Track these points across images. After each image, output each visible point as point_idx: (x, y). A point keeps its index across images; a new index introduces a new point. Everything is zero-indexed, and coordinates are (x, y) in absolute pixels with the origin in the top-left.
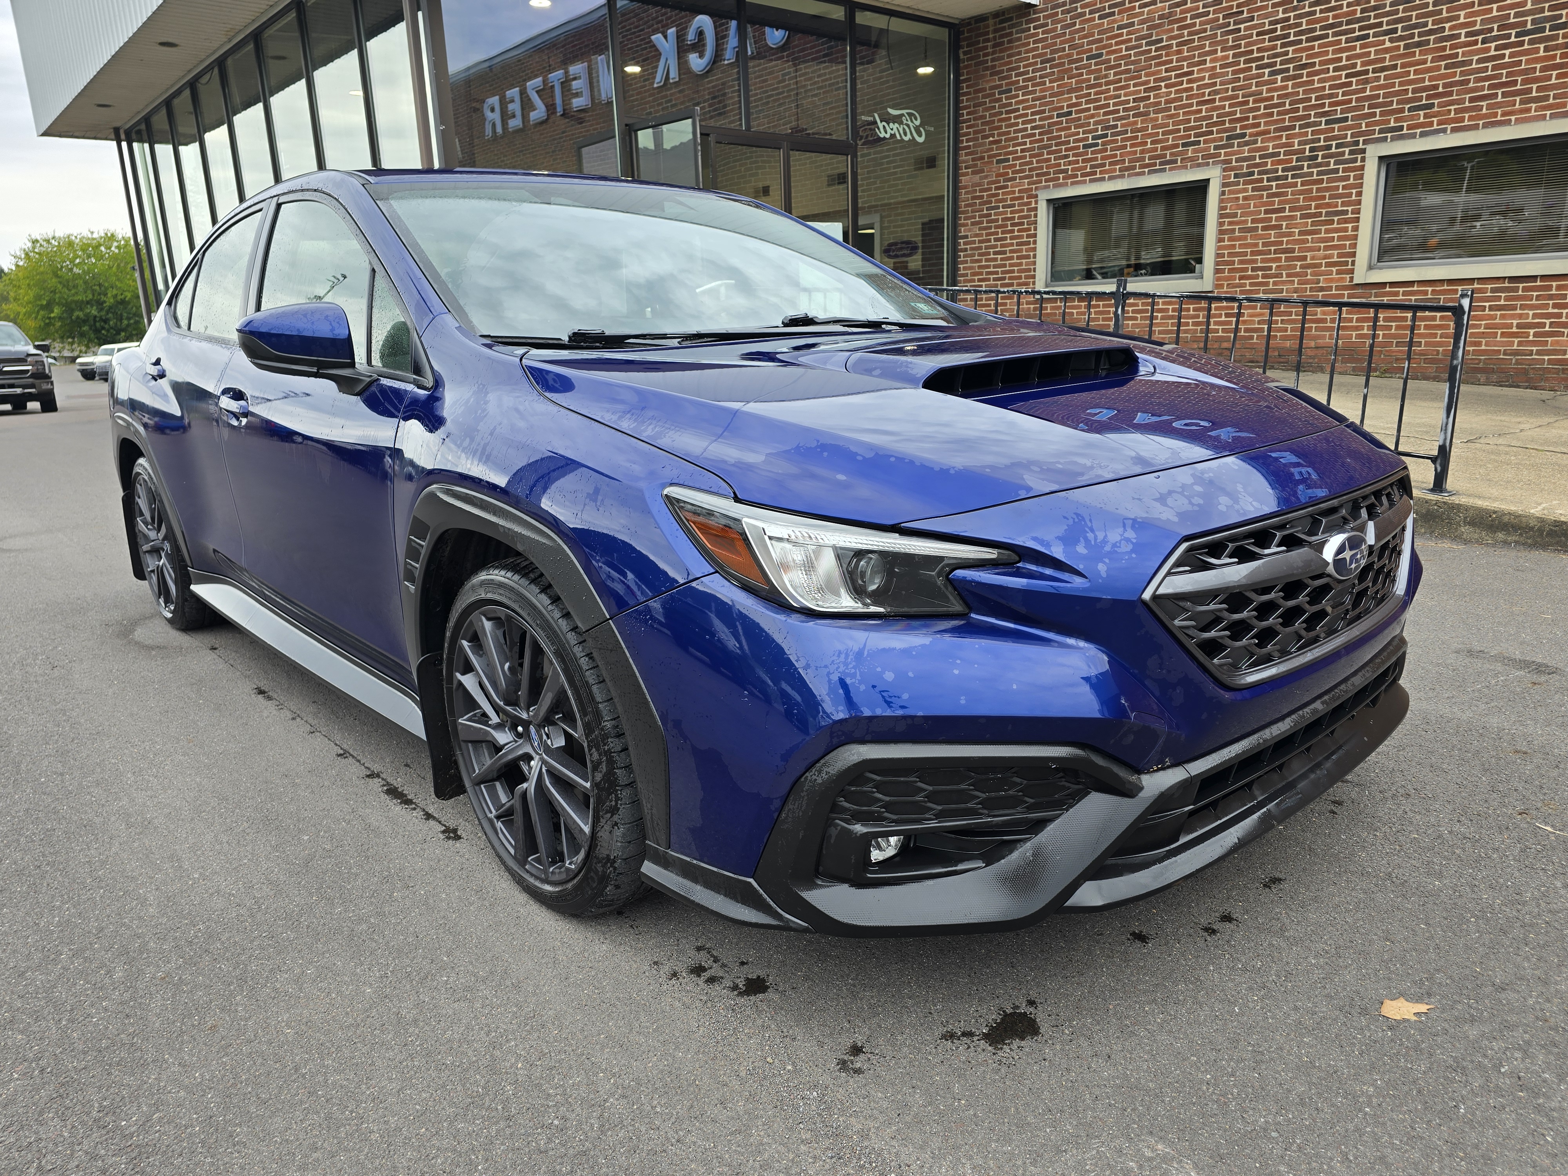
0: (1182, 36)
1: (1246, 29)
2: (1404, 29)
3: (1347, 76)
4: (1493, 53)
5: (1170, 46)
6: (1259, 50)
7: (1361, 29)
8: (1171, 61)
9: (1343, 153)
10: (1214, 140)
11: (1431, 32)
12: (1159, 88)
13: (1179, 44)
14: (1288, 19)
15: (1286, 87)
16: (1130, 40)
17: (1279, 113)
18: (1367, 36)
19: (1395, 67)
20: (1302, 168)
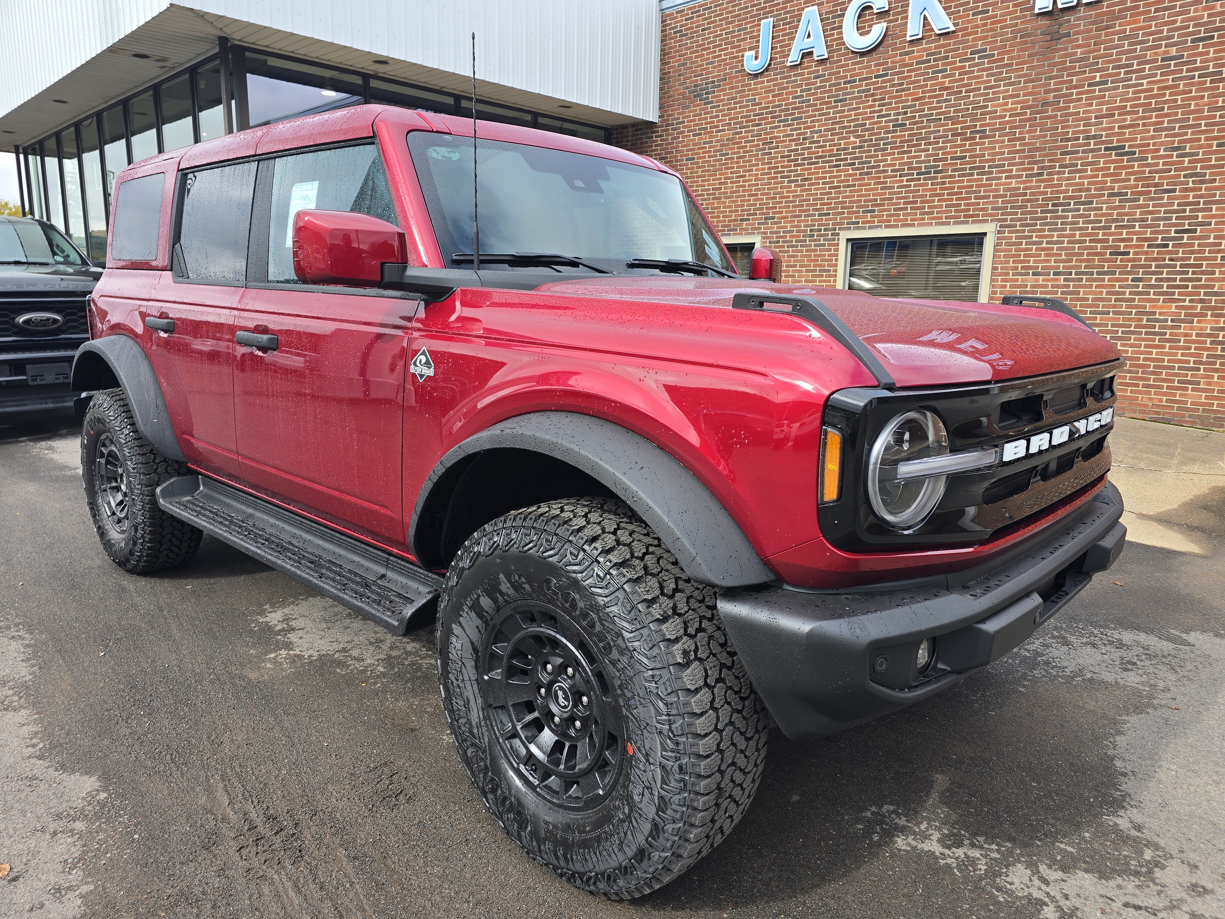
0: (739, 153)
1: (775, 153)
2: (859, 163)
3: (830, 188)
4: (905, 183)
5: (733, 158)
6: (782, 167)
7: (837, 160)
8: (733, 168)
9: (828, 235)
10: (757, 219)
11: (873, 167)
12: (726, 183)
13: (738, 158)
14: (797, 150)
15: (796, 191)
16: (710, 152)
17: (793, 207)
18: (839, 166)
19: (854, 185)
20: (805, 241)
